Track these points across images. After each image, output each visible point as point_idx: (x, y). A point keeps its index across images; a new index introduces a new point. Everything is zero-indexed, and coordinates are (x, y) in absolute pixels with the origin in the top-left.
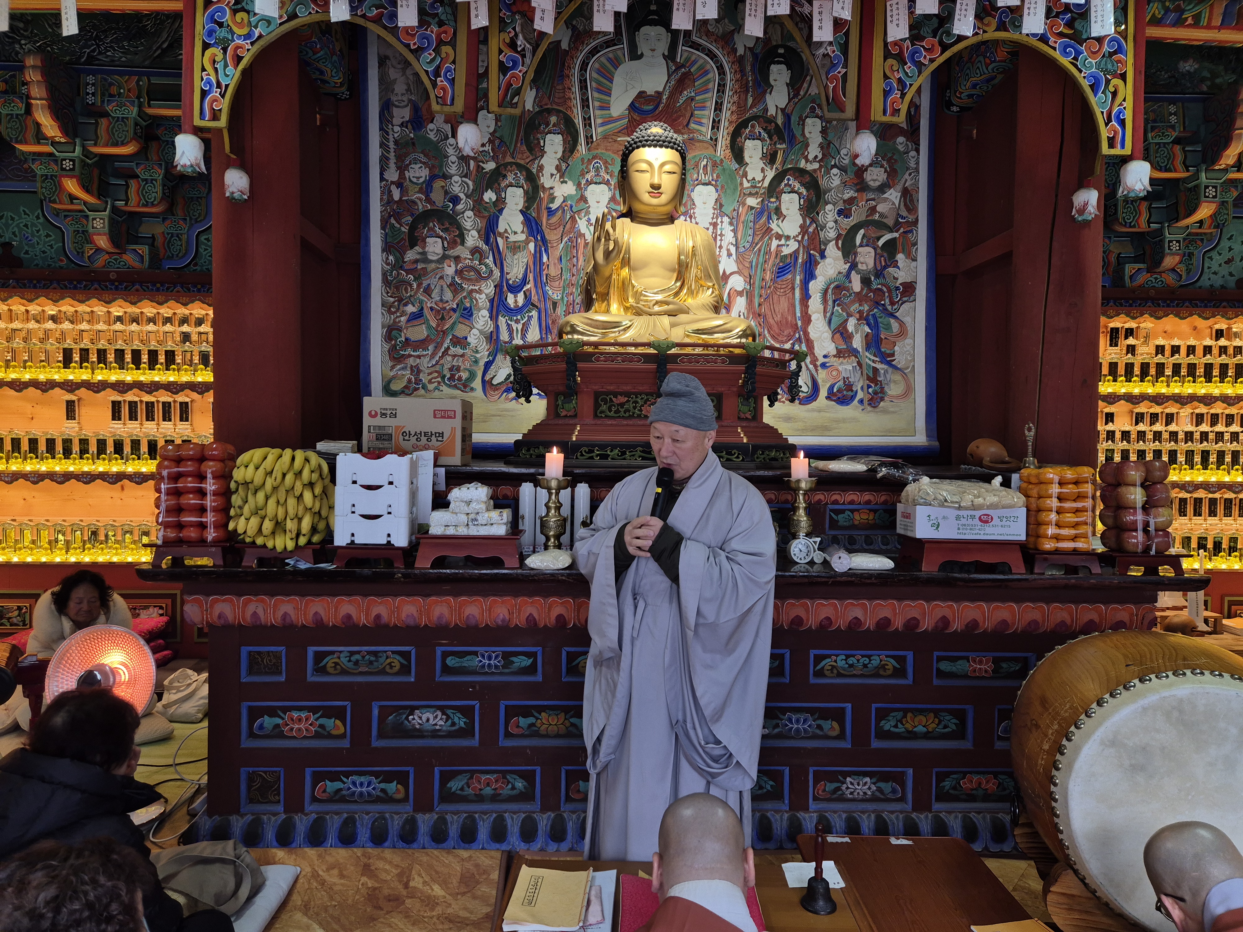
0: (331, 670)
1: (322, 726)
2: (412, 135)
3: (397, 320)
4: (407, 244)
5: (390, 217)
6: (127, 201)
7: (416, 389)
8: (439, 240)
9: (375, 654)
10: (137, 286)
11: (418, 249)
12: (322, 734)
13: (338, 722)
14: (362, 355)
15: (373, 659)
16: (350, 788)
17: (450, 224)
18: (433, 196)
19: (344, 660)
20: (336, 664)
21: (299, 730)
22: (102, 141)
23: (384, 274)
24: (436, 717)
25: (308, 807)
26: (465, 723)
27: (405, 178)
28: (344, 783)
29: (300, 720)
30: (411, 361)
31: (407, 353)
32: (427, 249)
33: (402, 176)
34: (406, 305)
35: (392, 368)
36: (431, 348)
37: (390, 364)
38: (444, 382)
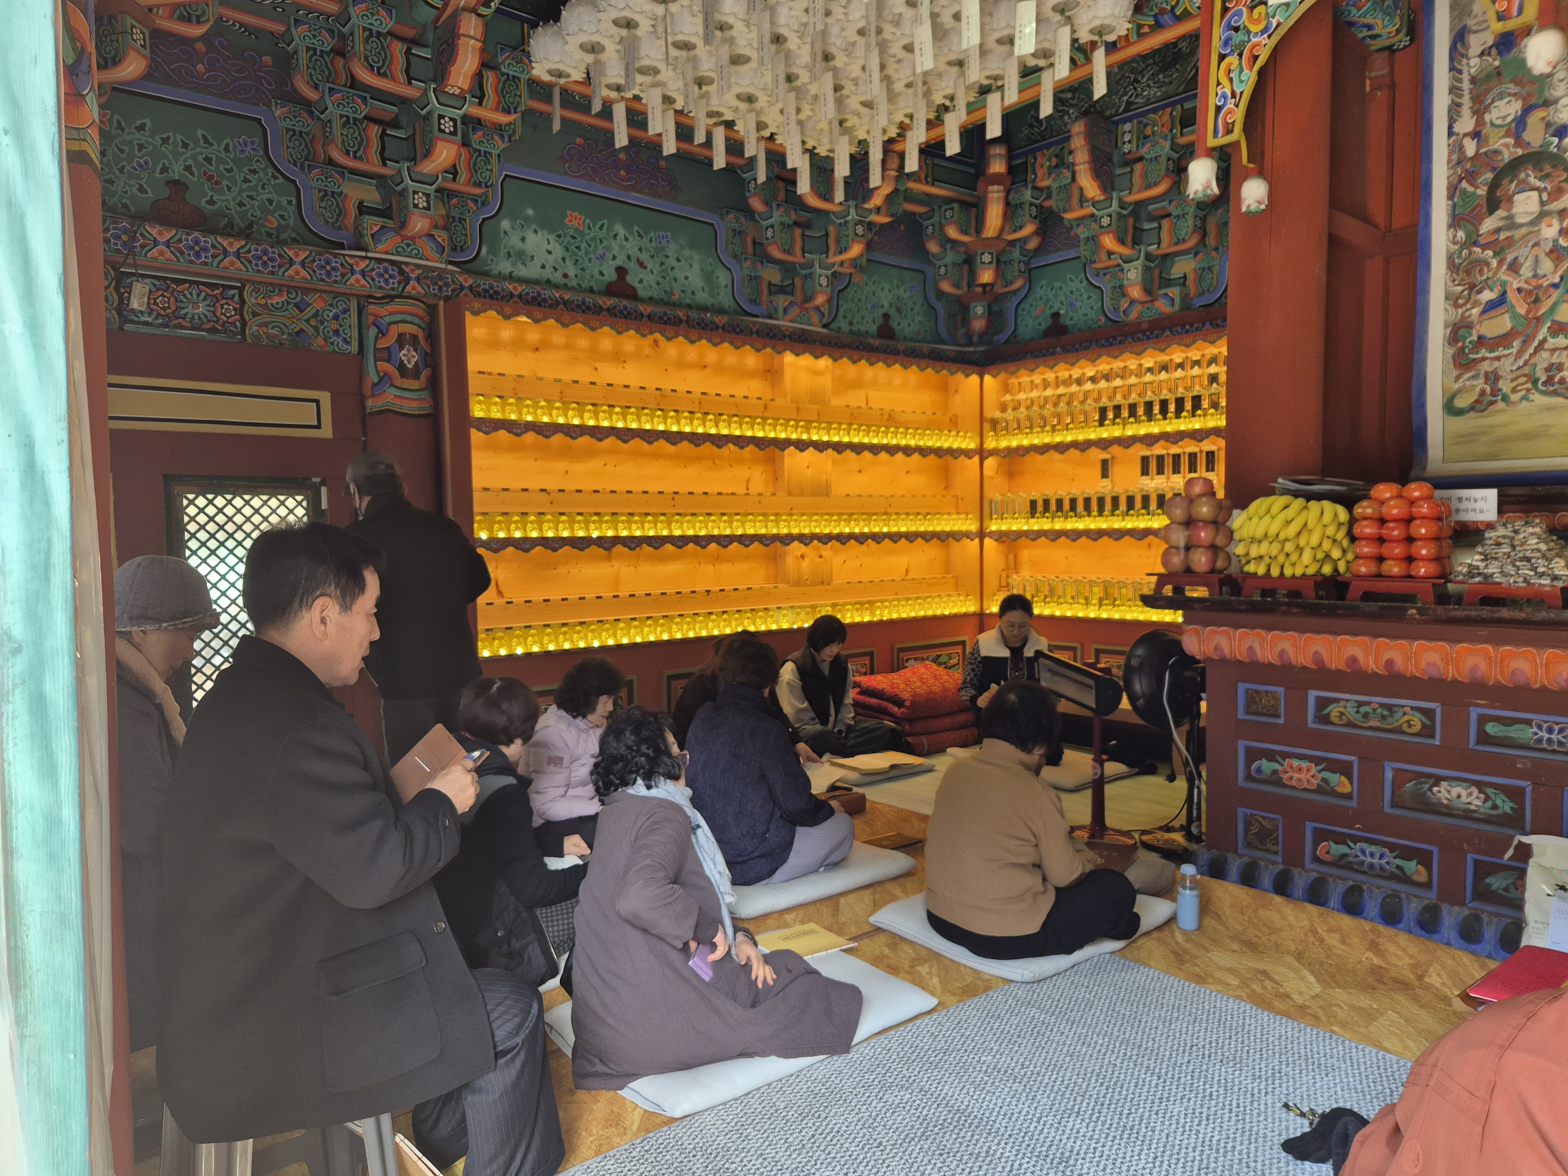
0: (1334, 718)
1: (1324, 780)
2: (1497, 63)
3: (1467, 314)
4: (1485, 210)
5: (1460, 180)
6: (1159, 243)
7: (1492, 403)
8: (1535, 194)
9: (1389, 708)
10: (1168, 332)
11: (1500, 213)
12: (1324, 789)
13: (1344, 779)
14: (1415, 367)
15: (1385, 713)
16: (1357, 856)
17: (1554, 167)
18: (1527, 136)
19: (1350, 711)
20: (1342, 714)
21: (1300, 780)
22: (1135, 188)
23: (1450, 258)
24: (1470, 794)
25: (1308, 864)
26: (1512, 808)
27: (1484, 124)
28: (1351, 849)
29: (1300, 769)
30: (1486, 366)
31: (1479, 356)
32: (1514, 211)
33: (1480, 122)
34: (1480, 292)
35: (1458, 378)
36: (1517, 344)
37: (1455, 373)
38: (1537, 389)
